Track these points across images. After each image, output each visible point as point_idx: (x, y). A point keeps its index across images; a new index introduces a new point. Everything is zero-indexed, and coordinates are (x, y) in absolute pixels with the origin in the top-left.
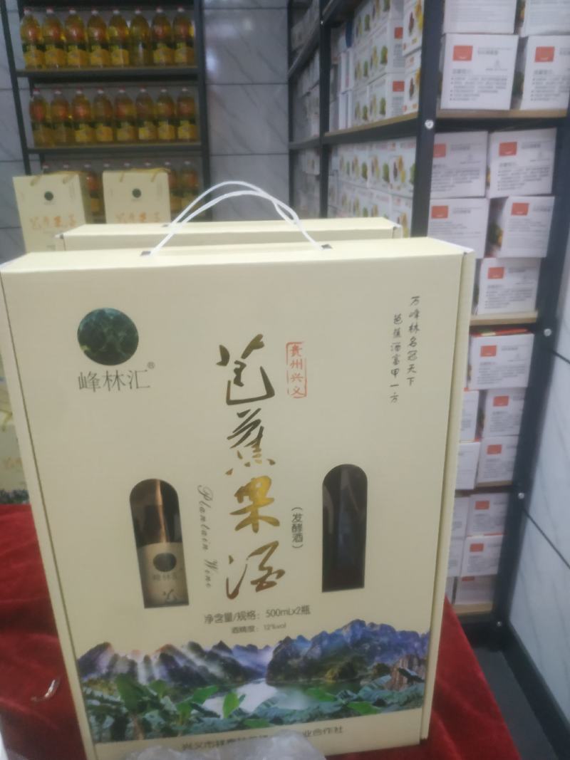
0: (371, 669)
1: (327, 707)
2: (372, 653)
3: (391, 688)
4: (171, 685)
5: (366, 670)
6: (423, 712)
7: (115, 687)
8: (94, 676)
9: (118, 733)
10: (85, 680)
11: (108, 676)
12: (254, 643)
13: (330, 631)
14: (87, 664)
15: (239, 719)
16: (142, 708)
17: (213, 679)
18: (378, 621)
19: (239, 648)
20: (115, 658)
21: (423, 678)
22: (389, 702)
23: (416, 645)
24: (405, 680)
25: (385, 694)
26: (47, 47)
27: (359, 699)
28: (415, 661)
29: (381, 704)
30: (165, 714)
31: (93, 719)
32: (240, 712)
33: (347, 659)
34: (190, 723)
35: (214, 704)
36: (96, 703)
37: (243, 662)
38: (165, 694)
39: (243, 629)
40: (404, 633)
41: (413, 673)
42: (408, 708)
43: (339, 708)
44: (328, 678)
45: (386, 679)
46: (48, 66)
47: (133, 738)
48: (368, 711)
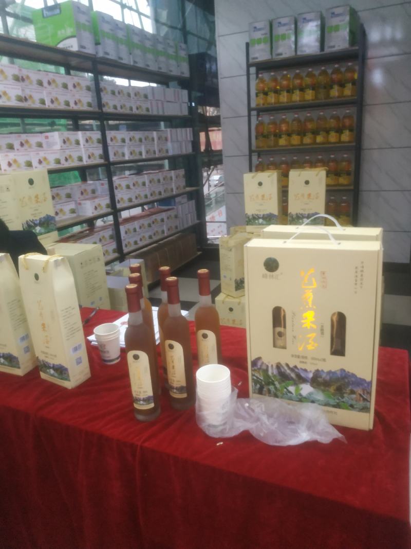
0: (348, 390)
1: (332, 402)
2: (348, 384)
3: (356, 401)
4: (278, 377)
5: (346, 390)
6: (370, 415)
7: (261, 374)
8: (256, 368)
9: (260, 392)
10: (253, 369)
11: (259, 369)
12: (307, 368)
13: (333, 370)
14: (254, 363)
15: (300, 397)
16: (268, 384)
17: (292, 379)
18: (351, 371)
19: (302, 369)
20: (263, 363)
21: (369, 400)
22: (355, 406)
23: (366, 385)
24: (362, 399)
25: (354, 403)
26: (269, 93)
27: (343, 402)
28: (366, 392)
29: (352, 407)
30: (276, 388)
31: (253, 384)
32: (301, 395)
33: (339, 384)
34: (284, 394)
35: (292, 389)
36: (255, 378)
37: (303, 375)
38: (276, 380)
39: (303, 362)
40: (360, 379)
41: (365, 397)
42: (363, 412)
43: (335, 404)
44: (332, 389)
45: (354, 396)
46: (268, 104)
47: (265, 395)
48: (347, 409)
